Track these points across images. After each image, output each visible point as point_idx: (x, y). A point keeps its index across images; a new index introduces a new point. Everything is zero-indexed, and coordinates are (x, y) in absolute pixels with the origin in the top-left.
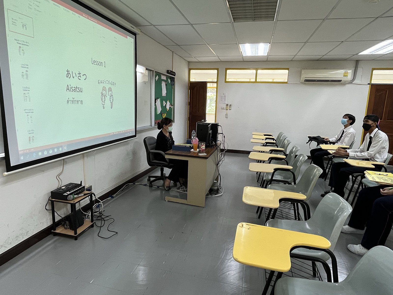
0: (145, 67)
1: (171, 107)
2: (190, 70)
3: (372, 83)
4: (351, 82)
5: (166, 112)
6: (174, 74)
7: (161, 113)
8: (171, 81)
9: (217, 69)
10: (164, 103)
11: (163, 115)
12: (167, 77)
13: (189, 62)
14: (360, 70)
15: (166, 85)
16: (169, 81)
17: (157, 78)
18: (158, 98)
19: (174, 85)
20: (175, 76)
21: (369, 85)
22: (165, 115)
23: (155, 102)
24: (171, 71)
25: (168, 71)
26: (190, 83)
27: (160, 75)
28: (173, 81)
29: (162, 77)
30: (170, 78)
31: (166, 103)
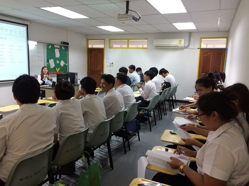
0: (36, 41)
2: (88, 40)
3: (202, 47)
4: (187, 47)
5: (60, 67)
6: (68, 44)
7: (55, 68)
8: (65, 48)
9: (104, 40)
10: (58, 62)
11: (57, 69)
12: (61, 46)
13: (87, 35)
14: (192, 39)
15: (59, 51)
17: (50, 47)
18: (51, 59)
19: (68, 50)
20: (68, 45)
21: (199, 49)
22: (59, 69)
23: (48, 61)
24: (64, 42)
25: (61, 42)
26: (88, 49)
27: (53, 45)
28: (67, 48)
29: (55, 46)
30: (64, 47)
31: (60, 62)
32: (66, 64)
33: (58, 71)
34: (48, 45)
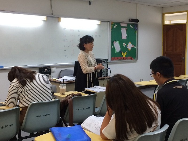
0: (100, 20)
1: (134, 47)
2: (163, 14)
5: (126, 52)
6: (137, 21)
7: (120, 52)
8: (134, 27)
9: (187, 12)
10: (124, 44)
11: (123, 53)
12: (129, 25)
13: (162, 8)
15: (127, 30)
16: (131, 27)
17: (115, 26)
18: (116, 41)
19: (137, 29)
22: (126, 54)
23: (112, 44)
24: (132, 19)
25: (129, 19)
26: (164, 26)
27: (118, 24)
28: (136, 27)
29: (122, 25)
30: (132, 25)
31: (127, 44)
32: (135, 47)
33: (124, 56)
34: (113, 23)
